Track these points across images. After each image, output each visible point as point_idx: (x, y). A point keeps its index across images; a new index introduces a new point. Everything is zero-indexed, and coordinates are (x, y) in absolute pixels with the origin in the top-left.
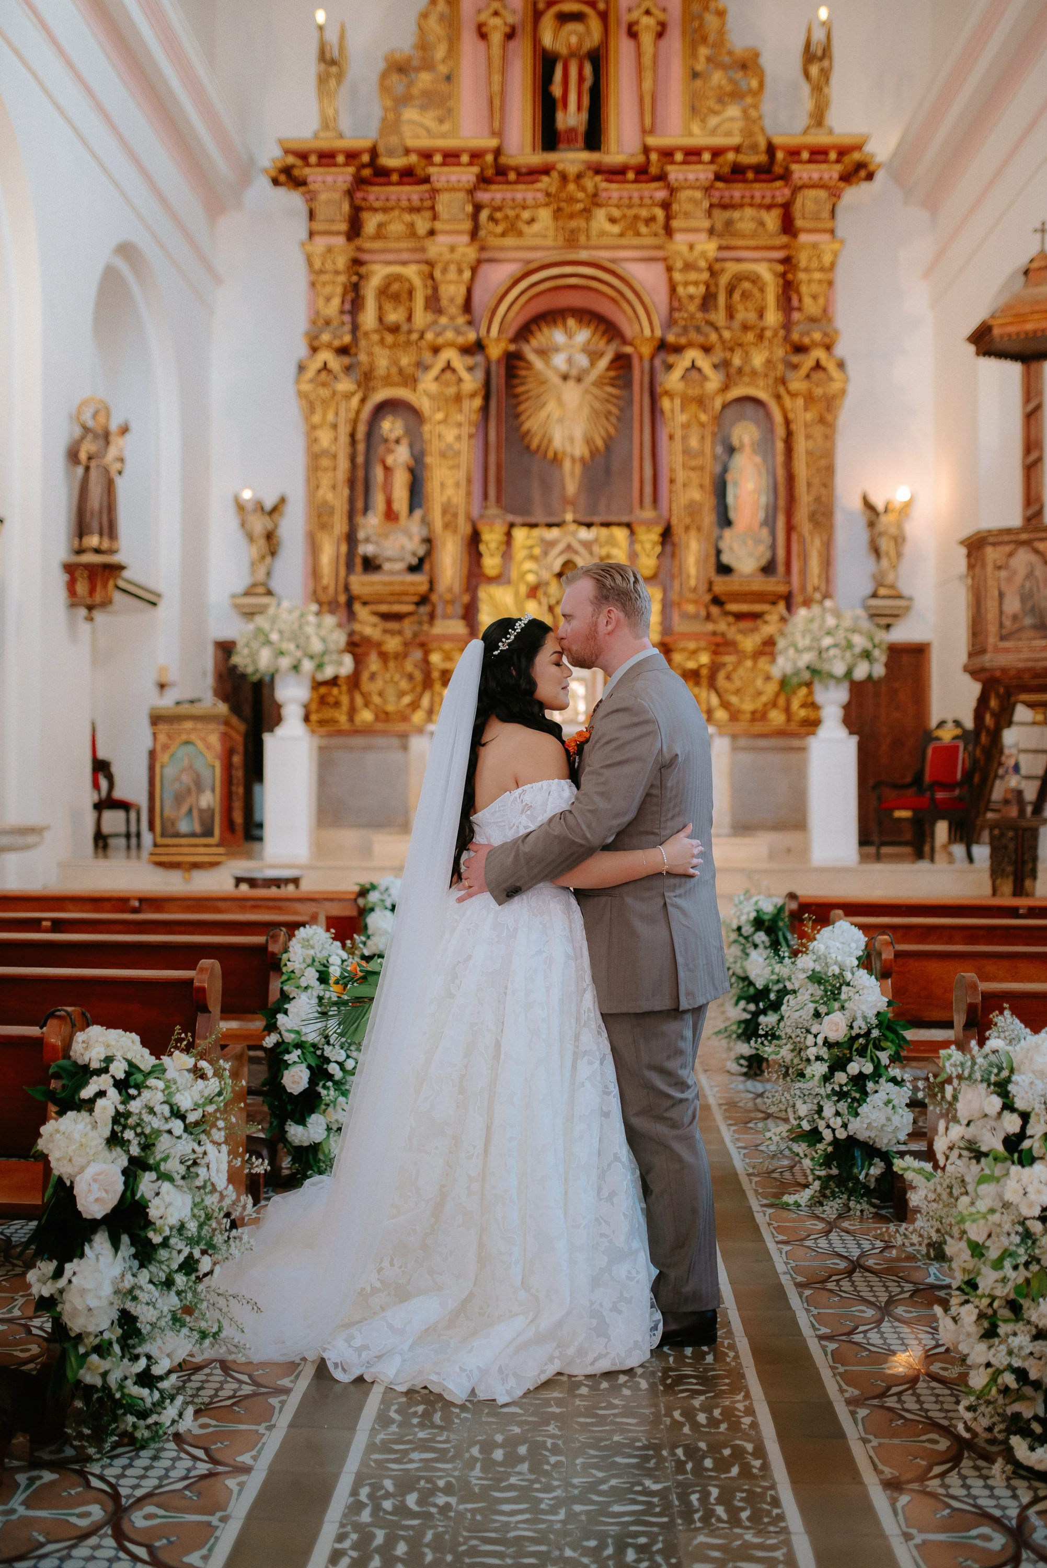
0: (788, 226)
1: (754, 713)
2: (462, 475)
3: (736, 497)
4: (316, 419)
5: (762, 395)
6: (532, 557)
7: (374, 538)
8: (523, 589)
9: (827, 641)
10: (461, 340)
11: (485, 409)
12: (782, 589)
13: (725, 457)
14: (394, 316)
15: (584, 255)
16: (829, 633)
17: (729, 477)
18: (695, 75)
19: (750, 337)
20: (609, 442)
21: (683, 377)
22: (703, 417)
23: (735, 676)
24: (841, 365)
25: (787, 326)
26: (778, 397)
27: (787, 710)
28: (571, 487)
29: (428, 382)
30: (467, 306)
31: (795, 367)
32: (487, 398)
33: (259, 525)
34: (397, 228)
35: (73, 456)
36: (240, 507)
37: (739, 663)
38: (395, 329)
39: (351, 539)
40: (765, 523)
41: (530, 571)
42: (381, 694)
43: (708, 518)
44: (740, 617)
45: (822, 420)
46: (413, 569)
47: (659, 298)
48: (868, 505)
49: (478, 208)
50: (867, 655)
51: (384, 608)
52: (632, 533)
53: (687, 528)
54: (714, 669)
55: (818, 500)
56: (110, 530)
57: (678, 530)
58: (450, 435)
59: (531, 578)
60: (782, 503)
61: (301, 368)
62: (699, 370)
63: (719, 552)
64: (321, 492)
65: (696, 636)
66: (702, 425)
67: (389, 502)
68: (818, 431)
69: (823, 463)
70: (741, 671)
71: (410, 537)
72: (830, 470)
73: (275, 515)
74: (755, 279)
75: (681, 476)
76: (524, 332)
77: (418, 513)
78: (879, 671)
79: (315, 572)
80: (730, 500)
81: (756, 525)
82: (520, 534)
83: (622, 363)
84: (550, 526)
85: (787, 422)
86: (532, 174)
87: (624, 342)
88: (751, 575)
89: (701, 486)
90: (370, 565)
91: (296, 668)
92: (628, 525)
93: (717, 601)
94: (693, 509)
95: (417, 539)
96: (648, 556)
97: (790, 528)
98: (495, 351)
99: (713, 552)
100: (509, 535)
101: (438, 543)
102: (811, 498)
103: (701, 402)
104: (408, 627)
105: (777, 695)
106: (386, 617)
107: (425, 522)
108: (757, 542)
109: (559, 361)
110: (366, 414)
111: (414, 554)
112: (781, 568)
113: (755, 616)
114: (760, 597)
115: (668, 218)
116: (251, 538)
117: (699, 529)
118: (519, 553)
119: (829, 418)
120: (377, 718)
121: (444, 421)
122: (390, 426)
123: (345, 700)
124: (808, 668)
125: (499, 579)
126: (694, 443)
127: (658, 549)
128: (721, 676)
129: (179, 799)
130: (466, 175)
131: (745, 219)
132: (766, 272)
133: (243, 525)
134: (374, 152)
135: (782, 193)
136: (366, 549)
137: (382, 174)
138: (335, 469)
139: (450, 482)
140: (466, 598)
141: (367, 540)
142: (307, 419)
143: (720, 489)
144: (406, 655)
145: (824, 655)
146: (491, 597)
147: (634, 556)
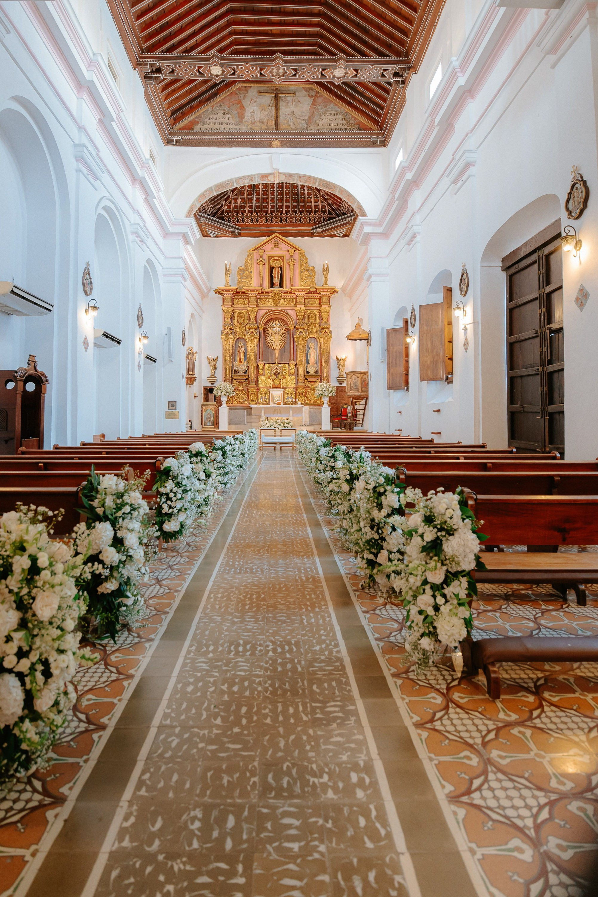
0: (320, 303)
1: (313, 402)
2: (255, 354)
4: (226, 343)
5: (315, 337)
6: (269, 370)
8: (267, 377)
9: (324, 389)
10: (254, 327)
11: (259, 340)
12: (319, 377)
14: (240, 321)
15: (279, 308)
17: (309, 354)
18: (301, 272)
19: (313, 326)
20: (284, 345)
21: (299, 334)
23: (310, 394)
24: (331, 332)
25: (320, 323)
26: (318, 338)
28: (277, 356)
29: (248, 336)
30: (256, 320)
31: (322, 332)
32: (260, 338)
33: (213, 363)
34: (241, 303)
35: (187, 358)
36: (209, 359)
37: (311, 391)
38: (241, 324)
39: (232, 366)
40: (316, 362)
41: (269, 373)
42: (238, 398)
43: (304, 362)
44: (311, 382)
45: (327, 343)
46: (245, 373)
47: (294, 317)
48: (337, 359)
49: (258, 298)
50: (332, 392)
52: (289, 365)
53: (300, 364)
54: (306, 393)
56: (194, 371)
57: (298, 365)
58: (252, 346)
59: (269, 375)
61: (222, 332)
62: (302, 333)
64: (226, 357)
65: (302, 386)
66: (303, 343)
67: (240, 359)
68: (326, 345)
69: (327, 351)
73: (216, 361)
74: (314, 313)
75: (299, 354)
76: (267, 322)
78: (334, 394)
79: (225, 373)
80: (309, 358)
81: (314, 363)
82: (266, 365)
83: (287, 330)
84: (272, 364)
85: (320, 342)
86: (269, 293)
87: (288, 325)
90: (236, 372)
93: (306, 379)
94: (301, 361)
96: (293, 370)
97: (321, 365)
98: (261, 328)
100: (264, 366)
102: (325, 358)
103: (302, 339)
104: (244, 384)
106: (239, 382)
109: (274, 329)
113: (314, 382)
114: (315, 378)
115: (296, 302)
116: (211, 365)
118: (266, 370)
119: (329, 342)
121: (251, 343)
122: (240, 344)
124: (321, 394)
125: (263, 374)
126: (301, 347)
127: (294, 368)
129: (207, 419)
130: (255, 294)
131: (312, 301)
132: (316, 312)
133: (209, 362)
134: (237, 289)
135: (319, 296)
137: (238, 292)
138: (229, 353)
139: (252, 355)
140: (256, 378)
142: (224, 343)
143: (307, 356)
145: (324, 392)
146: (261, 378)
147: (289, 370)
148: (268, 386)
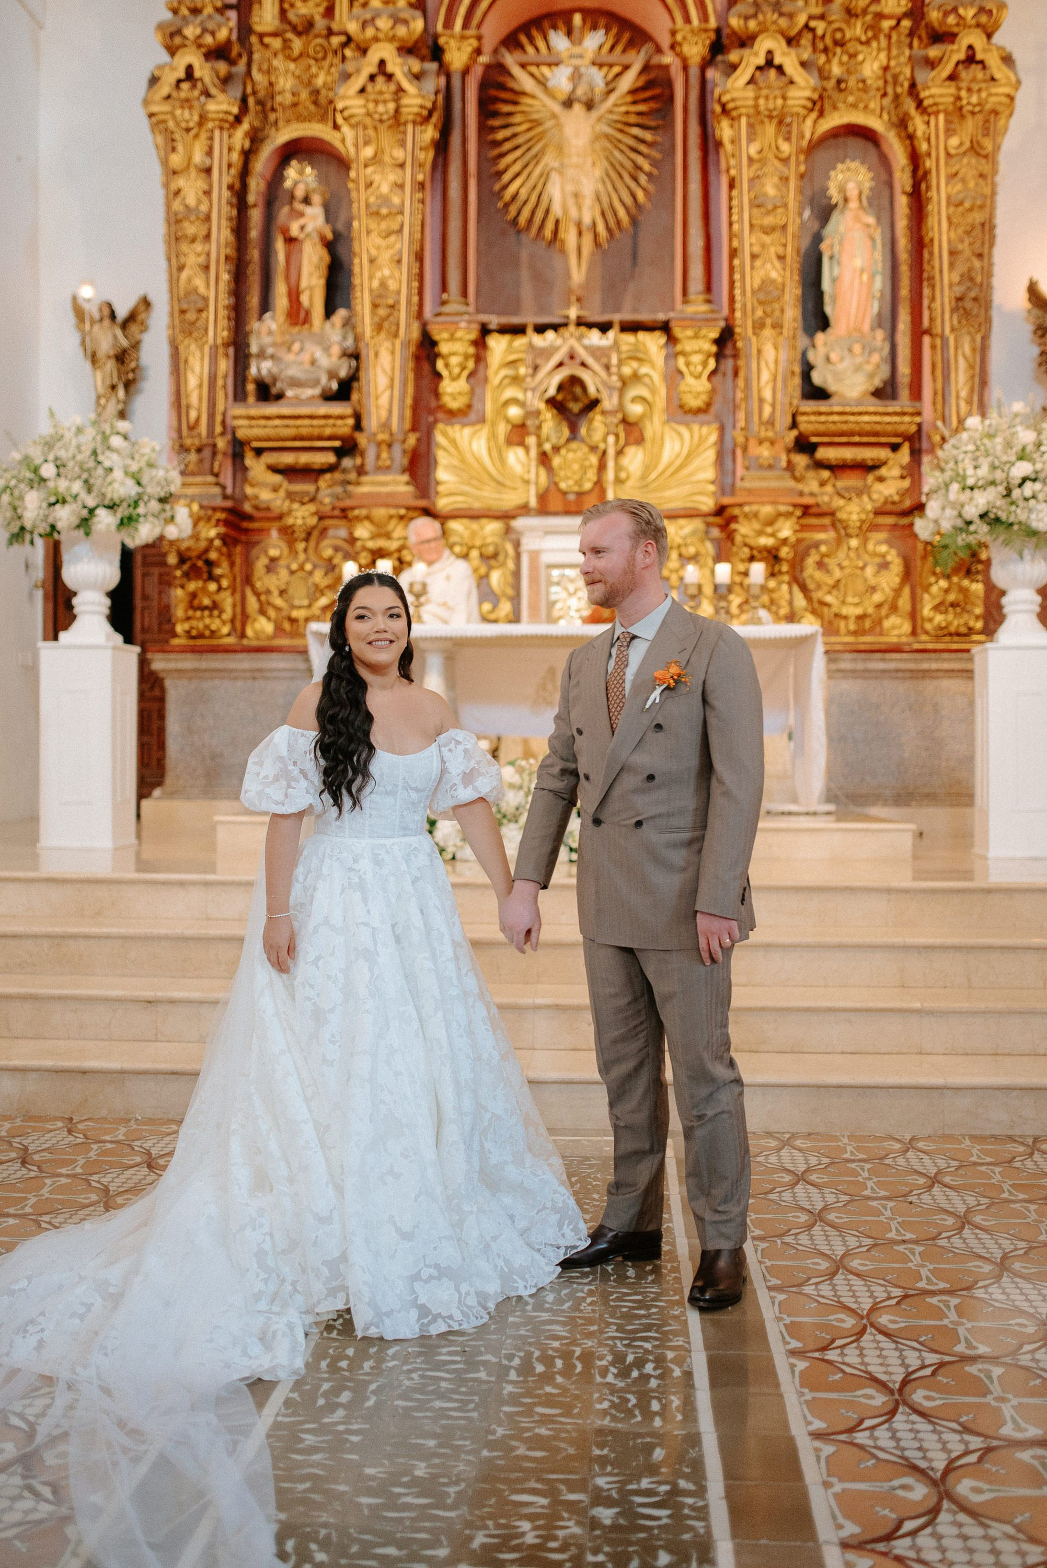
1: (861, 618)
2: (403, 245)
3: (834, 280)
4: (176, 160)
5: (876, 124)
6: (516, 380)
7: (270, 351)
8: (502, 429)
9: (1022, 469)
10: (401, 31)
11: (441, 147)
12: (907, 424)
13: (816, 225)
14: (304, 9)
16: (1022, 456)
17: (823, 247)
19: (857, 29)
20: (636, 214)
21: (752, 81)
22: (785, 148)
23: (831, 562)
24: (1008, 60)
26: (902, 124)
27: (914, 615)
28: (578, 275)
29: (349, 99)
31: (932, 64)
32: (445, 130)
33: (105, 339)
36: (79, 313)
37: (839, 542)
38: (306, 28)
39: (237, 351)
40: (879, 322)
41: (514, 401)
42: (282, 593)
43: (792, 314)
44: (837, 468)
45: (975, 149)
46: (328, 397)
48: (1038, 296)
51: (288, 459)
52: (672, 339)
53: (759, 326)
55: (968, 277)
57: (744, 328)
58: (384, 182)
59: (514, 412)
60: (904, 292)
61: (154, 81)
62: (780, 69)
63: (807, 369)
64: (184, 275)
65: (773, 496)
66: (785, 161)
67: (294, 296)
68: (969, 166)
69: (978, 217)
70: (841, 554)
71: (327, 349)
72: (987, 229)
73: (134, 328)
75: (749, 242)
77: (341, 314)
80: (826, 285)
81: (866, 327)
82: (498, 345)
83: (655, 82)
84: (541, 329)
85: (915, 158)
88: (859, 403)
89: (781, 258)
90: (266, 393)
91: (85, 523)
92: (665, 327)
93: (804, 445)
94: (767, 295)
95: (336, 350)
96: (698, 377)
97: (918, 333)
98: (457, 56)
99: (797, 369)
100: (480, 343)
101: (367, 354)
102: (956, 278)
103: (781, 121)
104: (325, 488)
105: (898, 592)
106: (290, 472)
107: (347, 323)
108: (869, 350)
109: (559, 76)
110: (262, 164)
111: (332, 375)
112: (904, 393)
113: (866, 468)
114: (871, 437)
116: (94, 359)
117: (778, 326)
118: (496, 370)
119: (988, 144)
120: (279, 629)
121: (376, 159)
122: (297, 178)
123: (227, 601)
124: (982, 516)
125: (465, 414)
126: (770, 189)
127: (712, 364)
128: (811, 561)
133: (83, 343)
136: (259, 368)
138: (208, 237)
139: (385, 257)
140: (412, 440)
141: (262, 355)
142: (165, 163)
143: (808, 272)
144: (324, 532)
145: (1016, 493)
146: (453, 442)
147: (674, 376)
148: (510, 500)
